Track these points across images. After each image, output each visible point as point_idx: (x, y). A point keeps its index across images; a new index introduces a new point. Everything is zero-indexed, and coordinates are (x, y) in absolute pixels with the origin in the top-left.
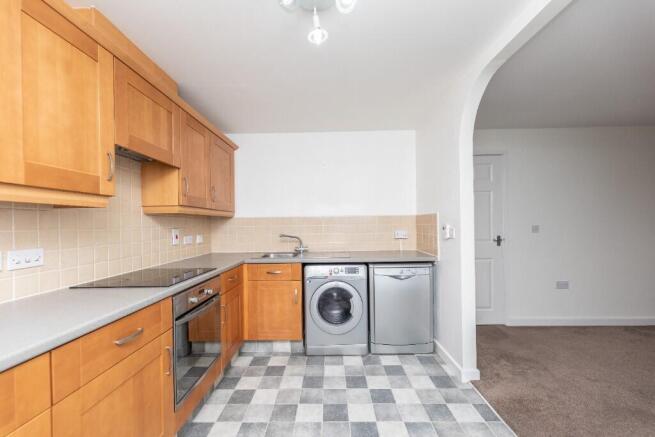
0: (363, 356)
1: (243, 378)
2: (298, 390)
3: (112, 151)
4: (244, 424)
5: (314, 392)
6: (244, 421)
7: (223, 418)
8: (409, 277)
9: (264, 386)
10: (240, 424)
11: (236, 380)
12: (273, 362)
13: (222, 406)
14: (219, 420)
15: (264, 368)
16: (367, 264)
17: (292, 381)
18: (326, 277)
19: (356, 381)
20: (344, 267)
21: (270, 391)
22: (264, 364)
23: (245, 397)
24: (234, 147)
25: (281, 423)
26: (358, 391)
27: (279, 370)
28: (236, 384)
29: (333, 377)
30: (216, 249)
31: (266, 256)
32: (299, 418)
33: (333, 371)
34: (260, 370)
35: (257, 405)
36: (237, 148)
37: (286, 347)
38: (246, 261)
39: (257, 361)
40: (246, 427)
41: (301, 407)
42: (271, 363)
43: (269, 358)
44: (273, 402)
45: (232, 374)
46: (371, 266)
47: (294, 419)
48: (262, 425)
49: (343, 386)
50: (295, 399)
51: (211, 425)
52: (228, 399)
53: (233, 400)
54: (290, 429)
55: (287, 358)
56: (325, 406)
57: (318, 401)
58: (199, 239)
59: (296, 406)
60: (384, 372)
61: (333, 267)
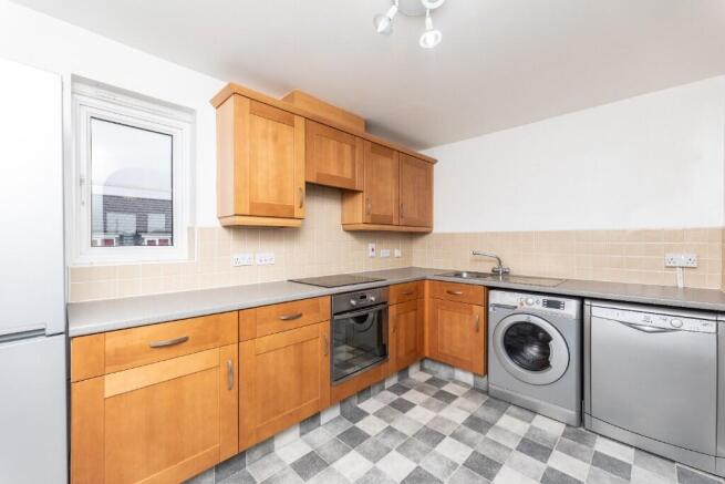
0: (568, 425)
1: (412, 391)
2: (455, 423)
3: (303, 186)
4: (390, 427)
5: (472, 434)
6: (392, 425)
7: (379, 414)
8: (664, 330)
9: (426, 405)
10: (387, 425)
11: (405, 390)
12: (449, 388)
13: (383, 405)
14: (375, 414)
15: (436, 389)
16: (582, 299)
17: (456, 414)
18: (516, 307)
19: (535, 448)
20: (541, 298)
21: (428, 411)
22: (439, 386)
23: (404, 406)
24: (430, 162)
25: (421, 444)
26: (529, 459)
27: (450, 398)
28: (404, 392)
29: (506, 431)
30: (416, 264)
31: (458, 274)
32: (439, 449)
33: (511, 425)
34: (432, 390)
35: (409, 419)
36: (435, 161)
37: (468, 378)
38: (429, 277)
39: (434, 381)
40: (390, 430)
41: (448, 441)
42: (446, 388)
43: (447, 382)
44: (425, 423)
45: (406, 383)
46: (587, 302)
47: (434, 447)
48: (403, 435)
49: (513, 445)
50: (447, 430)
51: (367, 414)
52: (390, 402)
53: (393, 405)
54: (425, 453)
55: (465, 390)
56: (475, 453)
57: (470, 444)
58: (397, 253)
59: (445, 436)
60: (591, 458)
61: (524, 296)
